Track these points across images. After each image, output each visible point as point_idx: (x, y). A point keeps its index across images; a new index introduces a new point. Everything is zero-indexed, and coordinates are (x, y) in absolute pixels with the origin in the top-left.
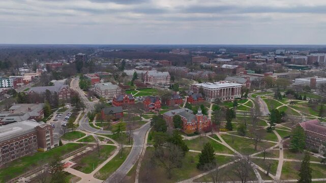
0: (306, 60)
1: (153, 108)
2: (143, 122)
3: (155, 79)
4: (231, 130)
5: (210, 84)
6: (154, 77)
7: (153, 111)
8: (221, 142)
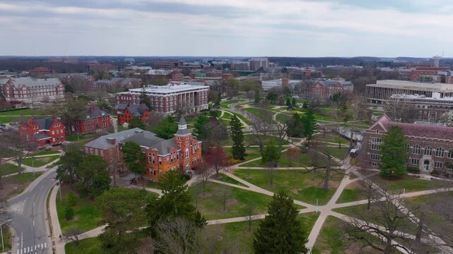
0: (249, 65)
1: (48, 142)
2: (30, 174)
3: (31, 92)
4: (242, 159)
5: (156, 88)
6: (28, 89)
7: (48, 146)
8: (247, 186)
